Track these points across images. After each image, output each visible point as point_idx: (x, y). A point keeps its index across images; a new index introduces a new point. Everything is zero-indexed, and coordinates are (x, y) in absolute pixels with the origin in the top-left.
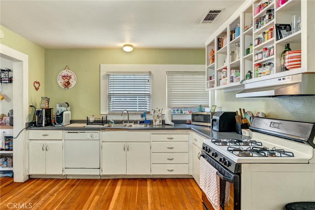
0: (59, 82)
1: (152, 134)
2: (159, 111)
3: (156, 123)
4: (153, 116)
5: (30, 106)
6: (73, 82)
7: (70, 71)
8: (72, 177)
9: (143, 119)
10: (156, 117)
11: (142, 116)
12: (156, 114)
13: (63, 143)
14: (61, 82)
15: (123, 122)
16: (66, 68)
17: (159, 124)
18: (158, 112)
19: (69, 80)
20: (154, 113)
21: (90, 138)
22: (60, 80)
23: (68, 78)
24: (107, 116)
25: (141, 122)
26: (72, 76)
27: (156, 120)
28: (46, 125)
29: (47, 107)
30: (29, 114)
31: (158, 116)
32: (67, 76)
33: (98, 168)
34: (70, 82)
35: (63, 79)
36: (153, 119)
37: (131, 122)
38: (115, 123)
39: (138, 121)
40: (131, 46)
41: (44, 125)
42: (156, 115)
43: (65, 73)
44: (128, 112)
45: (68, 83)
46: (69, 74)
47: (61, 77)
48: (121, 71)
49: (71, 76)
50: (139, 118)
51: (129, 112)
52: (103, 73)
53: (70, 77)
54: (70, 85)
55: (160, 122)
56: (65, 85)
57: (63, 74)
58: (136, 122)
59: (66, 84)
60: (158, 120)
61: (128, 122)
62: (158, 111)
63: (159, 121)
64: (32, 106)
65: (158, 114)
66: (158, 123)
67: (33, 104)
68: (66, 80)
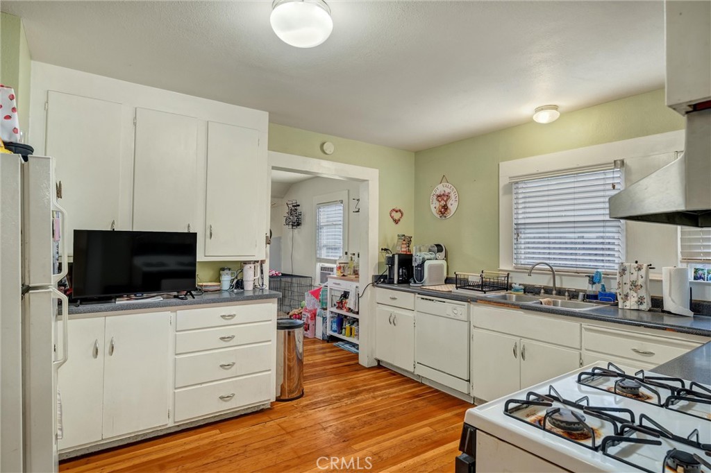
0: (432, 207)
1: (586, 329)
2: (639, 269)
3: (628, 303)
4: (619, 284)
5: (382, 249)
6: (453, 206)
7: (447, 184)
8: (429, 382)
9: (594, 289)
10: (628, 286)
11: (592, 281)
12: (628, 278)
13: (414, 317)
14: (435, 206)
15: (542, 291)
16: (444, 179)
17: (636, 307)
18: (635, 273)
19: (446, 201)
20: (621, 276)
21: (452, 315)
22: (434, 203)
23: (445, 199)
24: (508, 274)
25: (590, 297)
26: (452, 195)
27: (627, 296)
28: (399, 282)
29: (404, 251)
30: (379, 263)
31: (634, 285)
32: (444, 195)
33: (467, 381)
34: (449, 205)
35: (438, 200)
36: (618, 291)
37: (560, 292)
38: (525, 292)
39: (578, 292)
40: (555, 107)
41: (396, 282)
42: (628, 282)
43: (440, 189)
44: (551, 268)
45: (445, 208)
46: (447, 190)
47: (435, 197)
48: (540, 171)
49: (449, 193)
50: (583, 285)
51: (554, 268)
52: (504, 181)
53: (448, 196)
54: (448, 211)
55: (641, 303)
56: (441, 211)
57: (438, 193)
58: (573, 295)
59: (443, 210)
60: (635, 295)
61: (554, 292)
62: (633, 271)
63: (636, 299)
64: (386, 250)
65: (634, 278)
66: (632, 303)
67: (388, 245)
68: (443, 203)
